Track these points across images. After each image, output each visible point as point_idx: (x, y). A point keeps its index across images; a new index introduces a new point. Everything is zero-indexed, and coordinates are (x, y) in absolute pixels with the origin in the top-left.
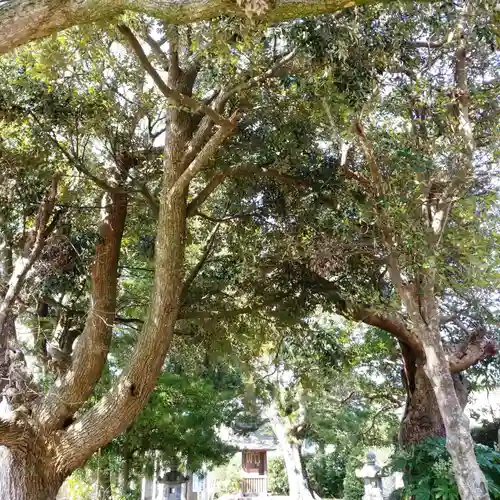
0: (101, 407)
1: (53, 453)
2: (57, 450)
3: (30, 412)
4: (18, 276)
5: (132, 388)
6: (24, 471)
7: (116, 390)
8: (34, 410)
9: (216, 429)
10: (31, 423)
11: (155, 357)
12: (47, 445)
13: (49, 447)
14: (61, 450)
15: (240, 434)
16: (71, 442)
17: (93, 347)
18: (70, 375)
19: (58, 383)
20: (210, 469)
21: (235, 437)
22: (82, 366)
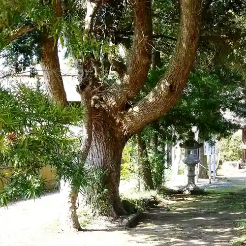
0: (150, 98)
1: (120, 124)
2: (123, 122)
3: (101, 99)
4: (91, 16)
5: (171, 87)
6: (102, 134)
7: (159, 88)
8: (104, 98)
9: (222, 112)
10: (103, 106)
11: (185, 68)
12: (116, 119)
13: (118, 121)
14: (126, 122)
15: (241, 116)
16: (132, 118)
17: (141, 60)
18: (126, 77)
19: (119, 82)
20: (219, 139)
21: (237, 118)
22: (134, 72)
